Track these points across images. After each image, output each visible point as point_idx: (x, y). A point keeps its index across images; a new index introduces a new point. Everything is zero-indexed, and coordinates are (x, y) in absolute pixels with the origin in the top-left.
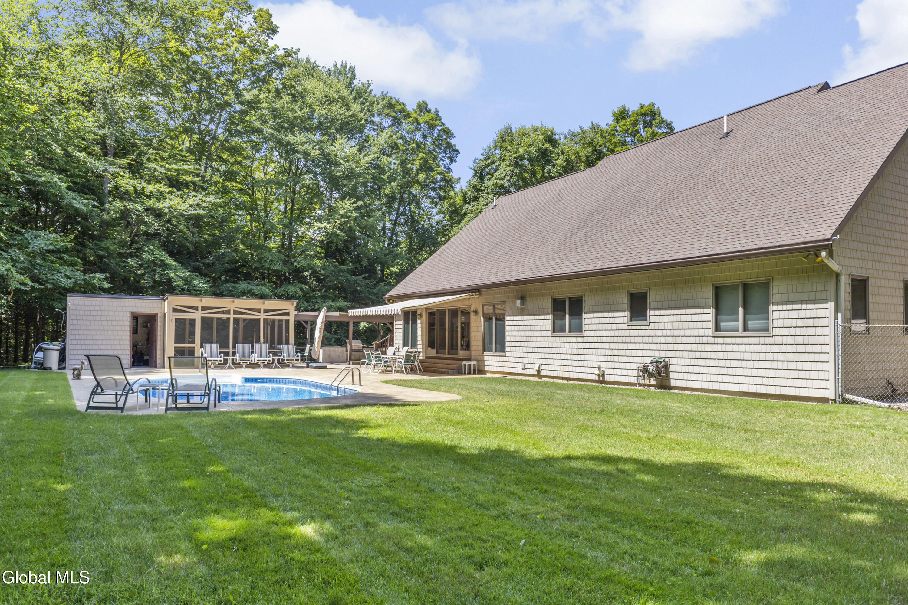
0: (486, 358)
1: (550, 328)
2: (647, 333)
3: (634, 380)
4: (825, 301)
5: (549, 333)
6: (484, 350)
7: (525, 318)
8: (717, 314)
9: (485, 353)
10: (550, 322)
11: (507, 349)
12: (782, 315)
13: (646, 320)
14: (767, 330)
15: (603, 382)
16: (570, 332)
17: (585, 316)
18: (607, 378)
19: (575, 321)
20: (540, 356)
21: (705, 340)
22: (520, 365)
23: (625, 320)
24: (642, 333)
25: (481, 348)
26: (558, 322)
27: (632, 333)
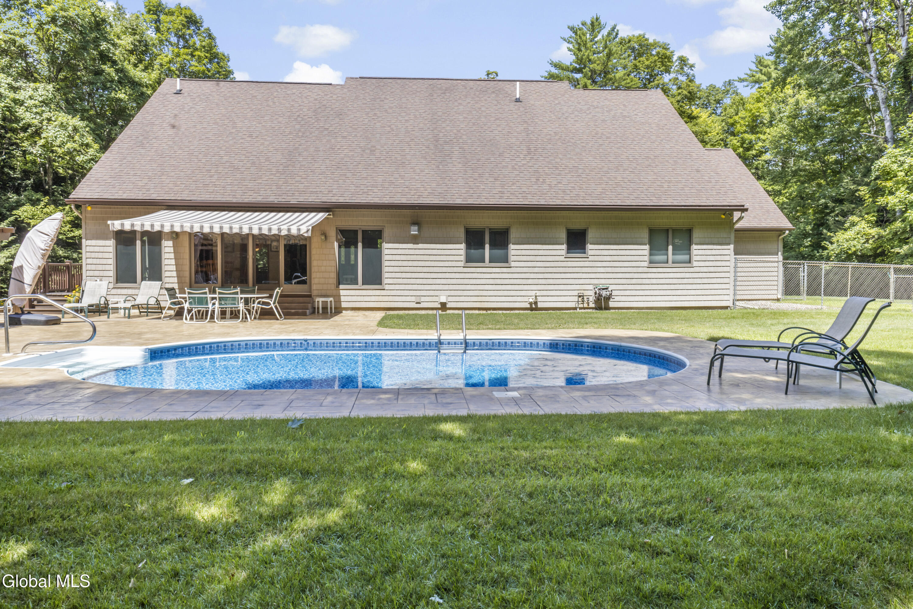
0: (342, 293)
1: (463, 258)
2: (587, 264)
3: (573, 305)
4: (729, 244)
5: (462, 264)
6: (339, 283)
7: (420, 246)
8: (651, 249)
9: (341, 287)
10: (463, 252)
11: (385, 281)
12: (701, 252)
13: (585, 253)
14: (690, 262)
15: (537, 309)
16: (490, 262)
17: (512, 247)
18: (540, 305)
19: (498, 252)
20: (446, 287)
21: (640, 270)
22: (413, 299)
23: (564, 252)
24: (582, 264)
25: (334, 281)
26: (474, 252)
27: (570, 264)
